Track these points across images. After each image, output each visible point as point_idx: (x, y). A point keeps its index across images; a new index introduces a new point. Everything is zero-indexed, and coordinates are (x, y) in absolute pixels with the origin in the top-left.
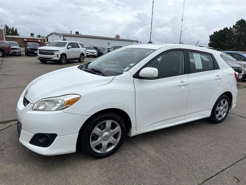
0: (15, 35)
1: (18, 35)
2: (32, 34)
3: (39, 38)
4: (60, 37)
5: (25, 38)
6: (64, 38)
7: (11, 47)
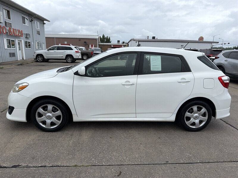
0: (108, 43)
1: (110, 42)
2: (119, 41)
3: (123, 44)
4: (136, 42)
5: (112, 45)
6: (139, 43)
7: (94, 52)
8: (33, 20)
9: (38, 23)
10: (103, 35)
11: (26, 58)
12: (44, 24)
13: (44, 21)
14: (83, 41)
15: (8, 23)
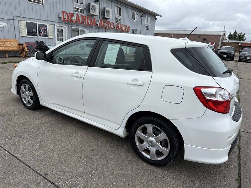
5: (241, 43)
8: (143, 15)
9: (149, 19)
10: (236, 31)
11: (129, 52)
12: (156, 19)
13: (157, 16)
14: (202, 38)
15: (118, 19)
